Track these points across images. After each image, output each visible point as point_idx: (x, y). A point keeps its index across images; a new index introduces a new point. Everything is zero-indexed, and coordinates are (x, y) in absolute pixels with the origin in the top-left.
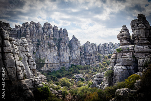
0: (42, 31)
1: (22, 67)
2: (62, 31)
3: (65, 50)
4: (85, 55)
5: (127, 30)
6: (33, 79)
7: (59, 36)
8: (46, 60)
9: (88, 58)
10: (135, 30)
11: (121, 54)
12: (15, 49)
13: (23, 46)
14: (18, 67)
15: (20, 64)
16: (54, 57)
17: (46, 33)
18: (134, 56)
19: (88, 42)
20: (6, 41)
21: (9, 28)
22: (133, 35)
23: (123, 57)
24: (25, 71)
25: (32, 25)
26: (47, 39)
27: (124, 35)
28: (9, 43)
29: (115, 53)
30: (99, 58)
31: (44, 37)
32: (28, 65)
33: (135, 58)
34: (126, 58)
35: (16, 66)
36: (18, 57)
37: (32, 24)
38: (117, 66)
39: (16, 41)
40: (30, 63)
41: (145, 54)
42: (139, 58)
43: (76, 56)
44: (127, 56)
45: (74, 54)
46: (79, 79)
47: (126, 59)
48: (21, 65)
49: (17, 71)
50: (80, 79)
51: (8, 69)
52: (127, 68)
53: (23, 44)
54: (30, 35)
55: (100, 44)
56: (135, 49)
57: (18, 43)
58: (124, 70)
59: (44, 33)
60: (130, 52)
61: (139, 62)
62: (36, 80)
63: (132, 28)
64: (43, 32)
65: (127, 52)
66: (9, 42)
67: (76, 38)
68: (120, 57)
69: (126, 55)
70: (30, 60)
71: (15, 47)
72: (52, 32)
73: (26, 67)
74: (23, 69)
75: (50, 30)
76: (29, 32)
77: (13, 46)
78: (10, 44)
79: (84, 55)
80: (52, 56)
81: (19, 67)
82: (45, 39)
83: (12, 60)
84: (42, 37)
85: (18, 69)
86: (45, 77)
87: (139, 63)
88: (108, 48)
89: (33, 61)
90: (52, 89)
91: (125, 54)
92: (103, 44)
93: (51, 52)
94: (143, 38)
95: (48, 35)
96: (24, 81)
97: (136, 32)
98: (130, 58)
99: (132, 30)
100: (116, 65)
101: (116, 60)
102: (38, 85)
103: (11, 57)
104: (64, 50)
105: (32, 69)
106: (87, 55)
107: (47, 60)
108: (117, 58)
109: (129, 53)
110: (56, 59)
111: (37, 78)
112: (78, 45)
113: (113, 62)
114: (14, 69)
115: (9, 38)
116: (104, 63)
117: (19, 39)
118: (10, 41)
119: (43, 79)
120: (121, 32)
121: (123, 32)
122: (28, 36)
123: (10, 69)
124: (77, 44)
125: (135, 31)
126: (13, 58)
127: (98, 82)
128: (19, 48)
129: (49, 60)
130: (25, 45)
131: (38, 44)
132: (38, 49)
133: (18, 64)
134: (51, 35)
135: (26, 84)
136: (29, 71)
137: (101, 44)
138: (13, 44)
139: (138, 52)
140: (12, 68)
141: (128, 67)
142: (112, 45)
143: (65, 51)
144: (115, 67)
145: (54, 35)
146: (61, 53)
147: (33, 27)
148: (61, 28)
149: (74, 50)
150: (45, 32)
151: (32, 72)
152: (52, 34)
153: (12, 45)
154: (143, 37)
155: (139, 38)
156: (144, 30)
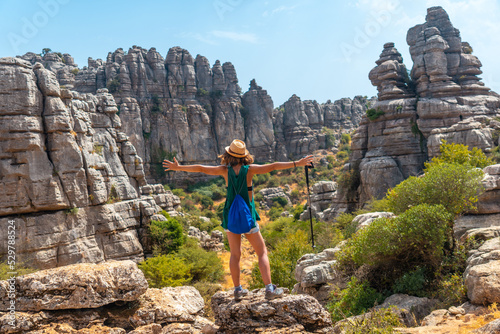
0: (165, 73)
1: (103, 170)
2: (220, 69)
3: (231, 121)
4: (288, 135)
5: (397, 56)
6: (137, 202)
7: (213, 84)
8: (180, 153)
9: (297, 143)
10: (418, 54)
11: (380, 124)
12: (81, 122)
13: (105, 113)
14: (90, 170)
15: (96, 161)
16: (200, 144)
17: (175, 79)
18: (416, 129)
19: (294, 99)
20: (52, 101)
21: (73, 68)
22: (414, 70)
23: (386, 131)
24: (113, 181)
25: (134, 55)
26: (178, 93)
27: (387, 71)
28: (62, 106)
29: (364, 124)
30: (326, 141)
31: (171, 87)
32: (120, 164)
33: (421, 133)
34: (393, 133)
35: (85, 167)
36: (90, 144)
37: (136, 52)
38: (369, 157)
39: (84, 100)
40: (126, 160)
41: (446, 121)
42: (429, 132)
43: (261, 139)
44: (398, 129)
45: (255, 131)
46: (274, 200)
47: (393, 137)
48: (99, 165)
49: (88, 180)
50: (276, 200)
51: (64, 177)
52: (397, 162)
53: (103, 107)
54: (132, 85)
55: (329, 102)
56: (419, 108)
57: (90, 105)
58: (388, 167)
59: (170, 78)
60: (405, 117)
61: (429, 143)
62: (144, 203)
63: (411, 50)
64: (168, 75)
65: (396, 118)
66: (61, 102)
67: (260, 88)
68: (379, 132)
69: (393, 127)
70: (126, 151)
71: (81, 117)
72: (193, 73)
73: (114, 171)
74: (108, 176)
75: (187, 69)
76: (126, 76)
77: (73, 113)
78: (64, 109)
79: (283, 133)
80: (196, 142)
81: (94, 170)
82: (174, 94)
83: (74, 151)
84: (165, 88)
85: (92, 177)
86: (175, 197)
87: (431, 147)
88: (352, 111)
89: (134, 154)
90: (196, 229)
91: (392, 123)
92: (337, 102)
93: (192, 130)
94: (441, 77)
95: (181, 83)
96: (109, 207)
97: (421, 60)
98: (406, 135)
99: (412, 54)
100: (368, 154)
101: (366, 142)
102: (149, 216)
103: (70, 144)
104: (227, 123)
105: (132, 174)
106: (293, 135)
107: (183, 153)
108: (370, 135)
109: (401, 121)
110: (208, 149)
111: (148, 200)
112: (268, 106)
113: (360, 147)
114: (81, 175)
115: (62, 92)
116: (339, 153)
117: (90, 95)
118: (66, 99)
119: (171, 204)
120: (378, 63)
121: (384, 61)
122: (127, 87)
123: (69, 176)
124: (264, 105)
125: (420, 58)
126: (75, 145)
127: (320, 205)
128: (93, 119)
129: (187, 153)
130: (110, 109)
131: (155, 110)
132: (154, 123)
133: (89, 162)
134: (189, 83)
135: (117, 215)
136: (126, 180)
137: (333, 102)
138: (75, 108)
139: (426, 118)
140: (74, 172)
141: (401, 158)
142: (364, 101)
143: (232, 126)
144: (364, 160)
145: (197, 82)
146: (220, 130)
147: (138, 62)
148: (218, 62)
149: (255, 122)
150: (172, 74)
151: (135, 183)
152: (192, 80)
153: (72, 111)
154: (441, 74)
155: (429, 77)
156: (443, 54)
